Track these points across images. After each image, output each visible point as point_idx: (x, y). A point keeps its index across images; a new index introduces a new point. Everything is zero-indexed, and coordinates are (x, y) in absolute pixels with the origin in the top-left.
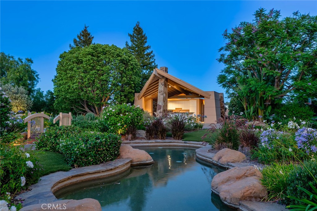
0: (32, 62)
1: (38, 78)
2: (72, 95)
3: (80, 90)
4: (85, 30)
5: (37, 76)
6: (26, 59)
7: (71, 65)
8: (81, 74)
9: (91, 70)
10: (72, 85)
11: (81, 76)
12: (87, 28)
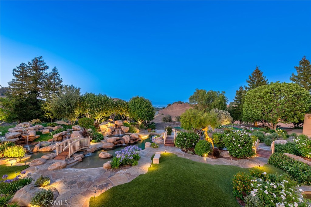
0: (225, 93)
1: (228, 100)
2: (257, 117)
3: (262, 115)
4: (257, 70)
5: (227, 99)
6: (222, 92)
7: (255, 100)
8: (263, 106)
9: (270, 102)
10: (256, 112)
11: (263, 107)
12: (258, 68)
